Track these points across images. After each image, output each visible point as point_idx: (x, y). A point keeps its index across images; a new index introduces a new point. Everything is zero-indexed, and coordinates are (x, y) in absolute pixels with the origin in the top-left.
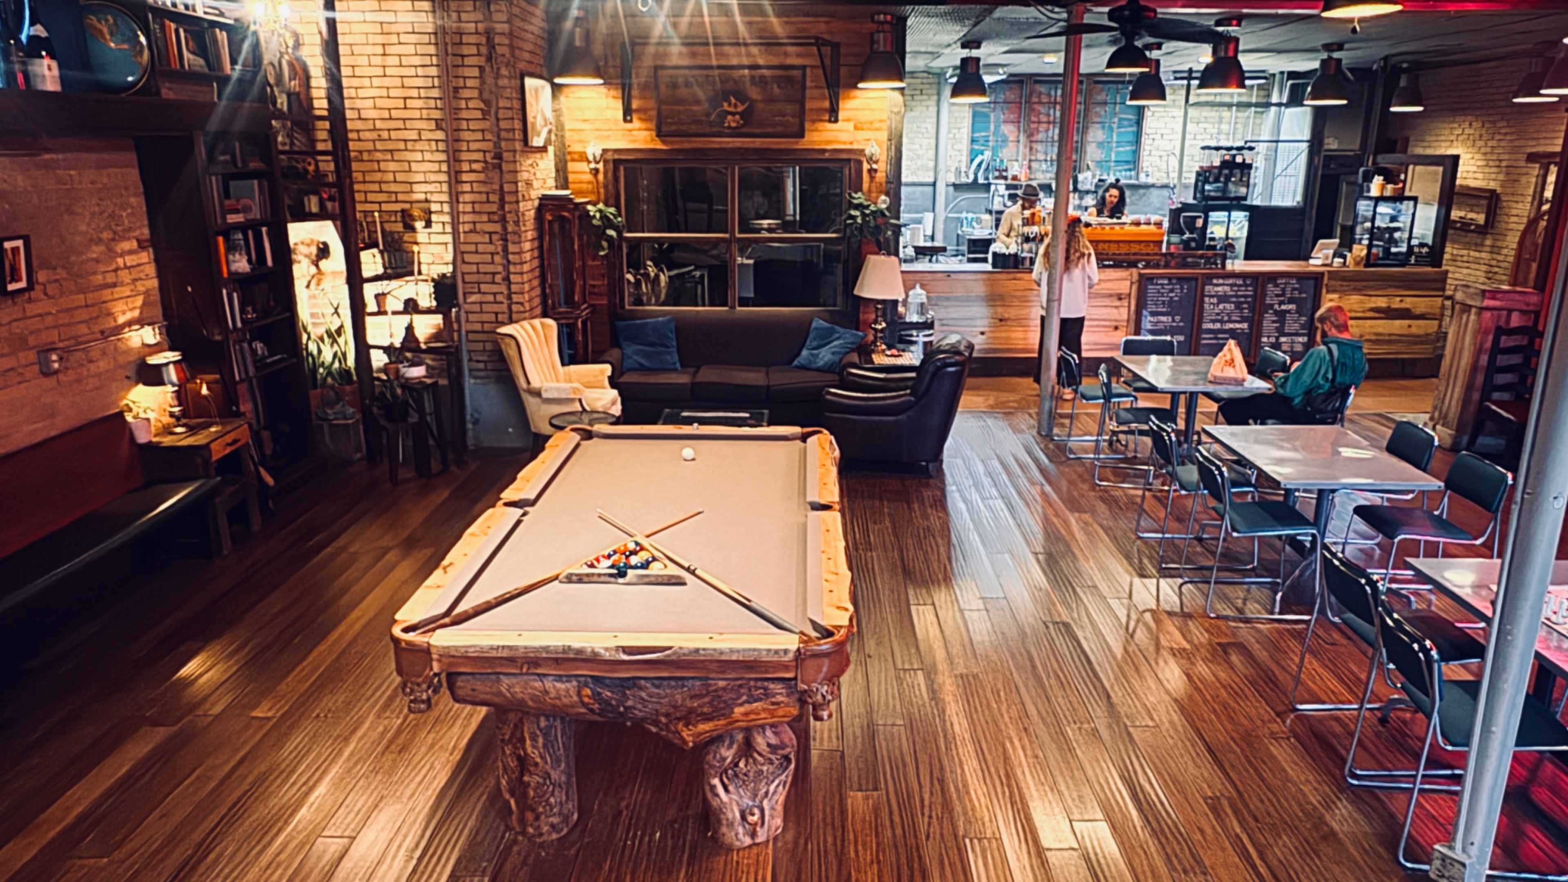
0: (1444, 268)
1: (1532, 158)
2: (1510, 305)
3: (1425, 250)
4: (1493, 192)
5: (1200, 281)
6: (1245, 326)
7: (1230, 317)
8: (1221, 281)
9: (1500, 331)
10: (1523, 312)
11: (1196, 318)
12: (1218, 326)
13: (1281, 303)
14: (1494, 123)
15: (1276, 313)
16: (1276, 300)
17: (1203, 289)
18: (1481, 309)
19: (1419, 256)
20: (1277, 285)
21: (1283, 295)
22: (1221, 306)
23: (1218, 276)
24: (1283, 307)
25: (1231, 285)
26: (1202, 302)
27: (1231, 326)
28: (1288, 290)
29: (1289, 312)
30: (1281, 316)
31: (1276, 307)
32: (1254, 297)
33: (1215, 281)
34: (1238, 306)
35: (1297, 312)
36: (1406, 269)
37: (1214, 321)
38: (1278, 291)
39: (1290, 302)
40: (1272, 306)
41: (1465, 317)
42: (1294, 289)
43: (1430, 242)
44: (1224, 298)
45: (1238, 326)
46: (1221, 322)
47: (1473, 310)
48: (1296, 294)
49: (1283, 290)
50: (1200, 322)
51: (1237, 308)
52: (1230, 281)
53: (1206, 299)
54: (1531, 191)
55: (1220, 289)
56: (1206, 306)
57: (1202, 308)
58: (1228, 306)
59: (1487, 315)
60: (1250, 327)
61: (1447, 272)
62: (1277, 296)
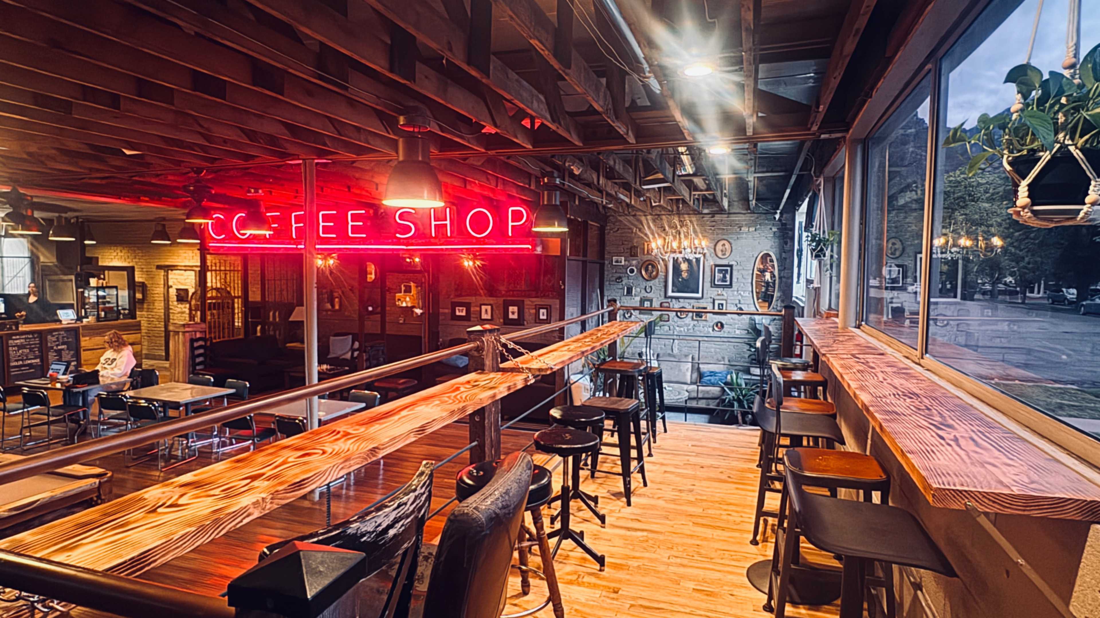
0: (138, 319)
1: (159, 267)
2: (195, 329)
3: (127, 312)
4: (143, 283)
5: (4, 338)
6: (38, 360)
7: (27, 357)
8: (18, 337)
9: (192, 341)
10: (201, 332)
11: (6, 360)
12: (21, 363)
13: (57, 345)
14: (135, 251)
15: (56, 351)
16: (53, 344)
17: (7, 343)
18: (184, 332)
19: (124, 314)
20: (53, 336)
21: (58, 341)
22: (20, 351)
23: (16, 335)
24: (59, 347)
25: (25, 339)
26: (8, 351)
27: (29, 362)
28: (60, 337)
29: (63, 349)
30: (59, 352)
31: (55, 348)
32: (41, 344)
33: (14, 337)
34: (31, 350)
35: (68, 349)
36: (119, 321)
37: (17, 361)
38: (54, 339)
39: (63, 343)
40: (52, 348)
41: (177, 337)
42: (63, 337)
43: (127, 307)
44: (20, 347)
45: (33, 361)
46: (22, 360)
47: (181, 334)
48: (65, 339)
49: (57, 338)
50: (9, 361)
51: (30, 351)
52: (24, 337)
53: (10, 348)
54: (162, 282)
55: (18, 341)
56: (11, 352)
57: (8, 354)
58: (25, 350)
59: (187, 334)
60: (42, 361)
61: (140, 322)
62: (55, 342)
